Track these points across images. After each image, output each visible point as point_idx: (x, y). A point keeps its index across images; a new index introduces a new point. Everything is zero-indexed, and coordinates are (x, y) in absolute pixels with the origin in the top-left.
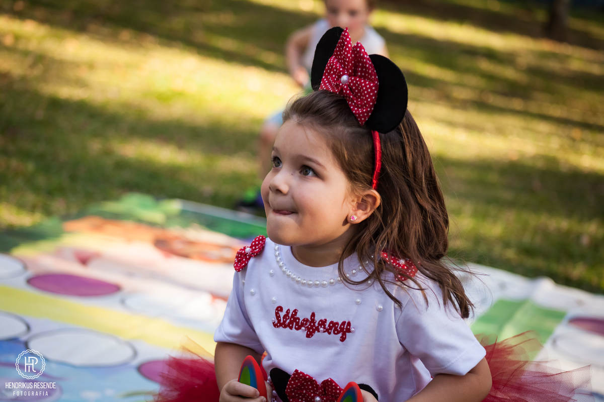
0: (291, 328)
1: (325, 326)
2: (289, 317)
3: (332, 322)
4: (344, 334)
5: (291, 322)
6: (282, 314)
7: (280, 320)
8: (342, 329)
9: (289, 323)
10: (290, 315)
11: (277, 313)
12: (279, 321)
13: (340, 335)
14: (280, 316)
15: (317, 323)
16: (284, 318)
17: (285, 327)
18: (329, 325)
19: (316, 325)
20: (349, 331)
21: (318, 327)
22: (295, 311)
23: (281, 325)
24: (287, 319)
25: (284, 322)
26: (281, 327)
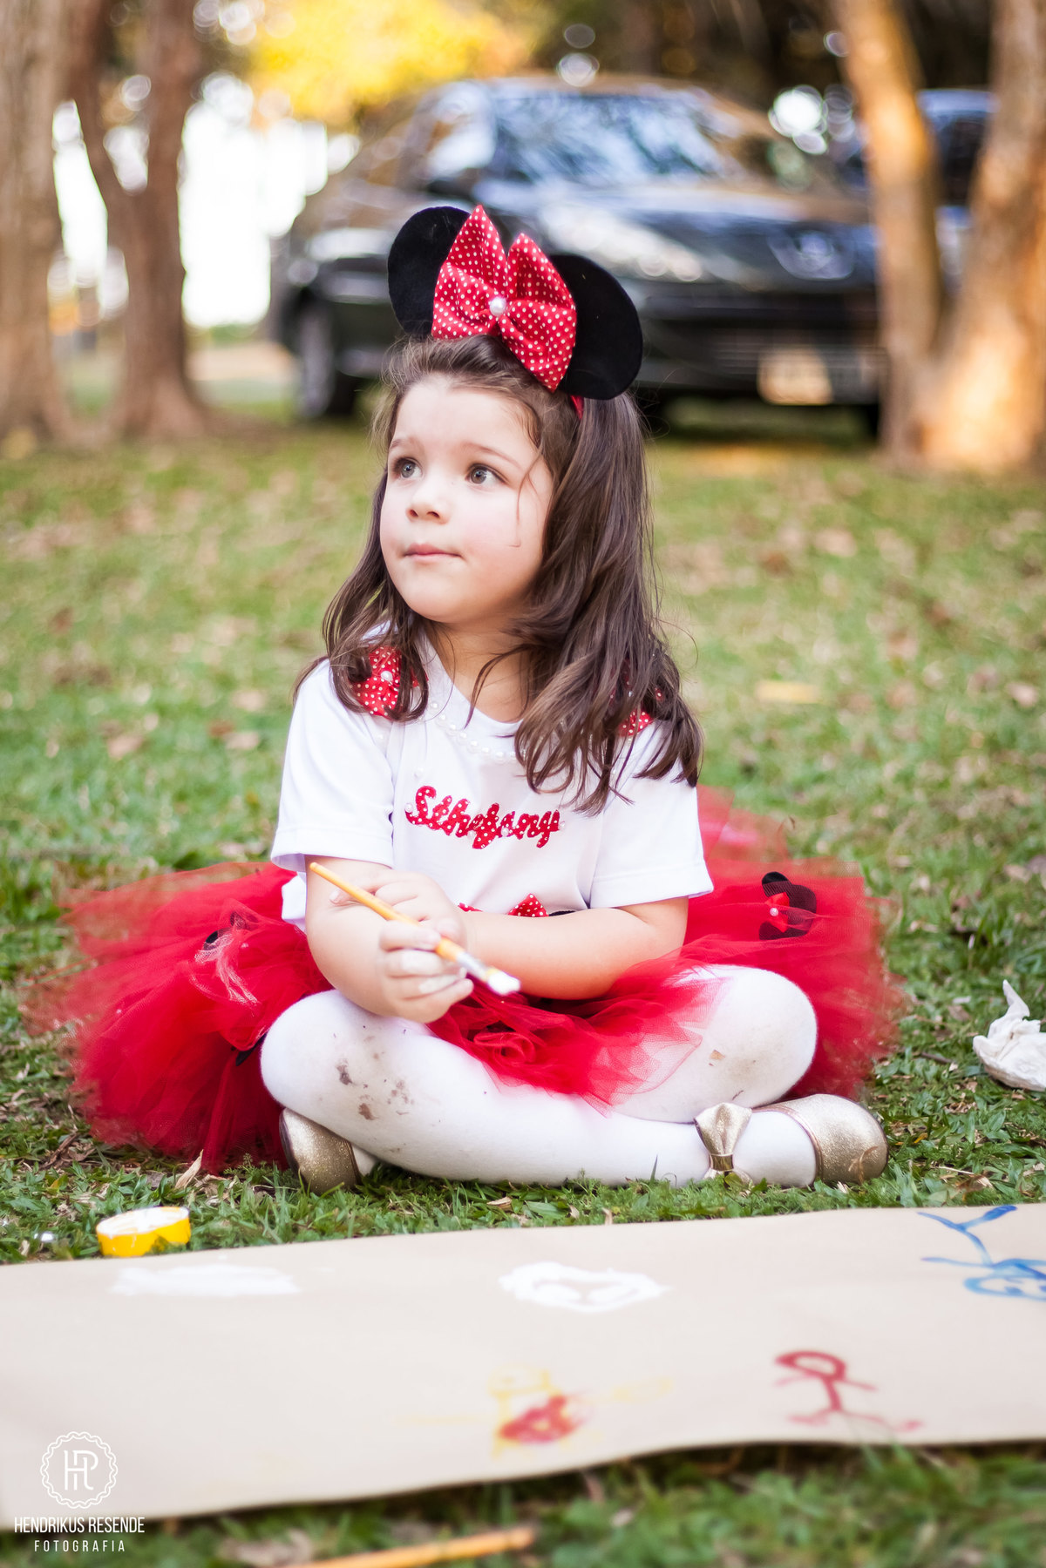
0: (448, 832)
1: (511, 823)
2: (448, 811)
3: (525, 816)
4: (547, 834)
5: (451, 822)
6: (431, 803)
7: (426, 813)
8: (543, 826)
9: (446, 824)
10: (451, 808)
11: (418, 799)
12: (423, 815)
13: (540, 836)
14: (425, 806)
15: (500, 821)
16: (435, 810)
17: (436, 827)
18: (520, 823)
19: (498, 824)
20: (555, 828)
21: (500, 828)
22: (464, 803)
23: (426, 822)
24: (441, 814)
25: (434, 819)
26: (425, 826)
